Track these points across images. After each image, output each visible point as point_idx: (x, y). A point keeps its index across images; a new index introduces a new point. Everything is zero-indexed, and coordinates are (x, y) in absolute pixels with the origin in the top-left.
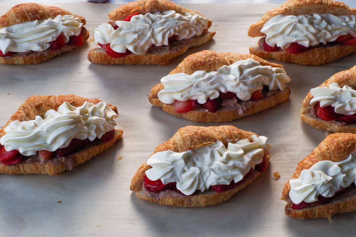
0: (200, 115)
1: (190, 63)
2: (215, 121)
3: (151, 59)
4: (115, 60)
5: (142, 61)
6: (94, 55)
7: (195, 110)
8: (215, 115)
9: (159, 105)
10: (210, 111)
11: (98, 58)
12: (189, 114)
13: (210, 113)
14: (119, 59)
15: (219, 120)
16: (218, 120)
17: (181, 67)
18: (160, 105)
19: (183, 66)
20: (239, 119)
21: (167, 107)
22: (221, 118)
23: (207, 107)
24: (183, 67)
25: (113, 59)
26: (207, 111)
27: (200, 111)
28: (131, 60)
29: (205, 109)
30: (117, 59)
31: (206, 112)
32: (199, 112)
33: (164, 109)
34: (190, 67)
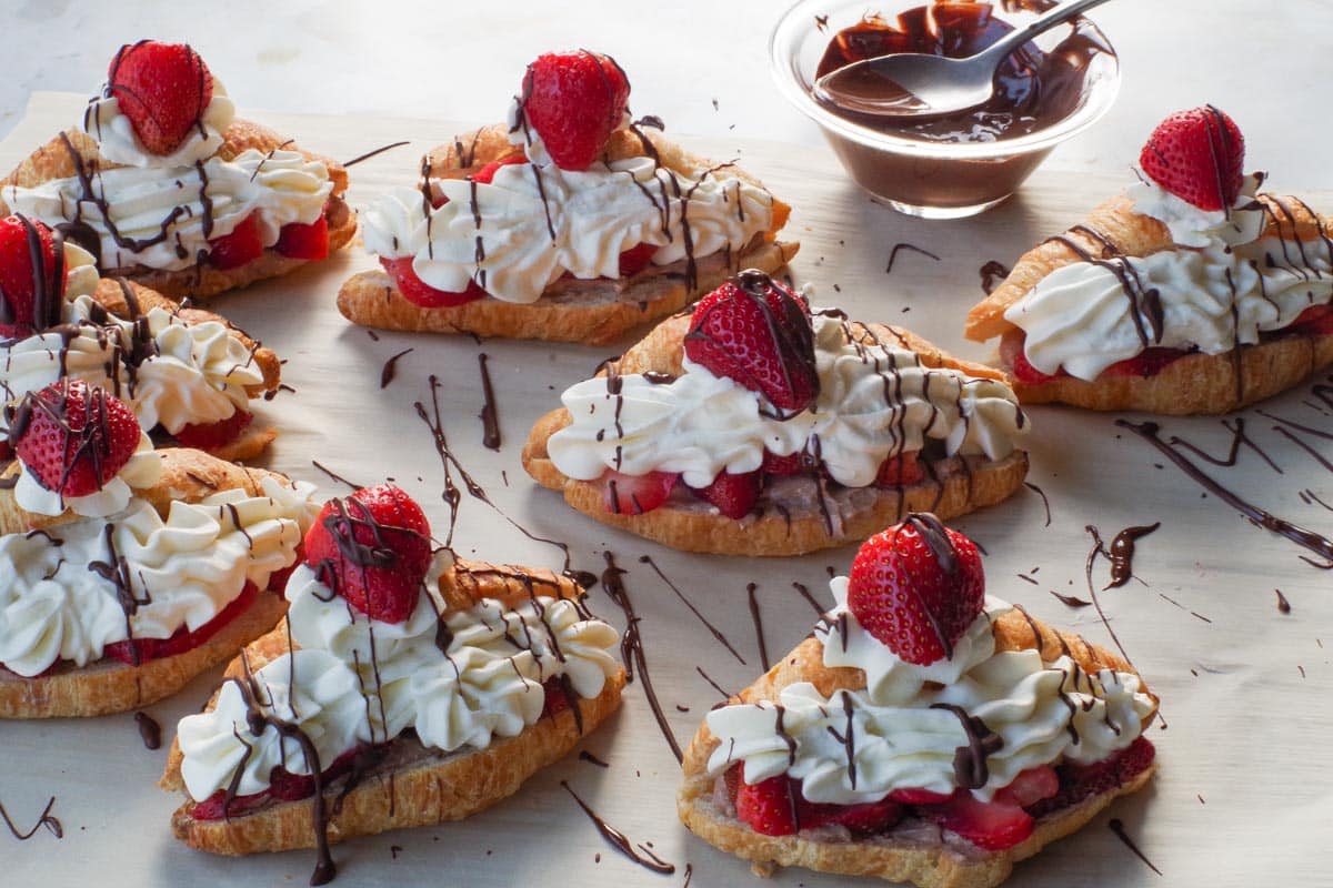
0: (690, 523)
1: (669, 343)
2: (741, 551)
3: (556, 319)
4: (429, 314)
5: (521, 327)
6: (360, 295)
7: (672, 507)
8: (742, 527)
9: (553, 482)
10: (723, 513)
11: (371, 304)
12: (652, 519)
13: (724, 521)
14: (443, 315)
15: (758, 546)
16: (754, 547)
17: (639, 355)
18: (558, 483)
19: (646, 350)
20: (829, 549)
21: (579, 490)
22: (763, 541)
23: (716, 498)
24: (645, 354)
25: (424, 311)
26: (714, 511)
27: (690, 510)
28: (484, 318)
29: (709, 505)
30: (436, 313)
31: (712, 516)
32: (686, 513)
33: (567, 496)
34: (669, 358)
